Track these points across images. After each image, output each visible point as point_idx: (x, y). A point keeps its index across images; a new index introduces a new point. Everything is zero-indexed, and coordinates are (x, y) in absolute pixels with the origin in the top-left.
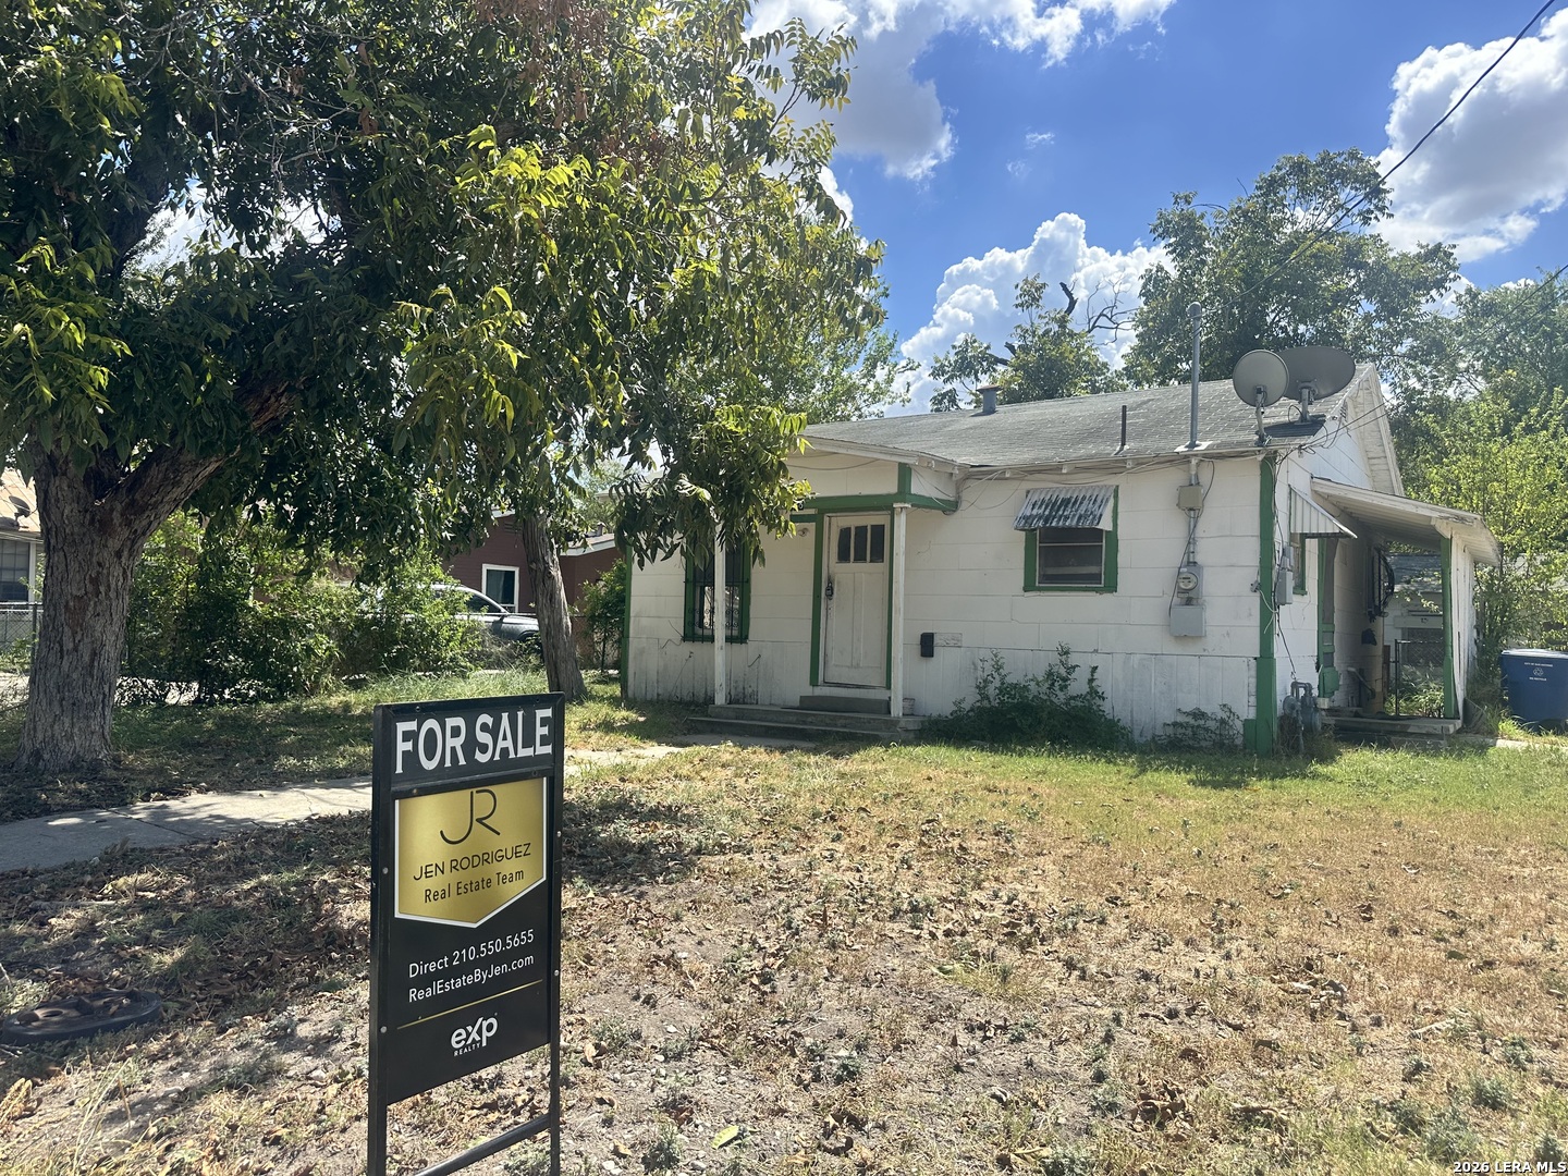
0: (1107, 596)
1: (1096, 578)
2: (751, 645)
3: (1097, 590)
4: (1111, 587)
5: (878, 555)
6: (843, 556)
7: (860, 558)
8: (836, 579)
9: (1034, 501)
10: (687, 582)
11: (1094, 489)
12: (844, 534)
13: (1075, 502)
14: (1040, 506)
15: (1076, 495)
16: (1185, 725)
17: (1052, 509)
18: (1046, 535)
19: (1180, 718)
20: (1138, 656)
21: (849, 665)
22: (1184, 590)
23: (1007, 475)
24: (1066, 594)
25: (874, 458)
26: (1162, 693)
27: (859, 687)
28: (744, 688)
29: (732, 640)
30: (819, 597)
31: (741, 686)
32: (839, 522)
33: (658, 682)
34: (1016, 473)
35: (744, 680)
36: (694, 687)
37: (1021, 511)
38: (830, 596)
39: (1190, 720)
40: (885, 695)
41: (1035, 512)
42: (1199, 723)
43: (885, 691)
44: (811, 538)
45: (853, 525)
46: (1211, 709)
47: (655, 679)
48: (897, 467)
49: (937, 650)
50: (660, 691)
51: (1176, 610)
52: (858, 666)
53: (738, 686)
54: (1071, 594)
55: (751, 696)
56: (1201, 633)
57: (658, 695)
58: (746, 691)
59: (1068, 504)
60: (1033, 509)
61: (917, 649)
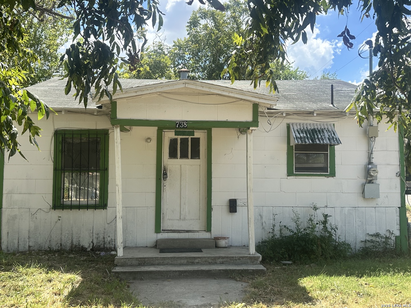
0: (331, 179)
1: (324, 169)
2: (109, 209)
3: (325, 176)
4: (333, 174)
5: (196, 155)
6: (173, 155)
7: (184, 156)
8: (169, 168)
9: (296, 128)
10: (55, 169)
11: (323, 124)
12: (173, 143)
13: (319, 131)
14: (302, 132)
15: (316, 127)
16: (372, 241)
17: (310, 134)
18: (298, 147)
19: (369, 238)
20: (347, 209)
21: (178, 218)
22: (372, 176)
23: (284, 115)
24: (310, 177)
25: (241, 99)
26: (359, 226)
27: (188, 231)
28: (104, 238)
29: (95, 207)
30: (160, 179)
31: (102, 237)
32: (169, 135)
33: (29, 238)
34: (288, 114)
35: (104, 233)
36: (61, 240)
37: (293, 134)
38: (165, 178)
39: (374, 238)
40: (205, 235)
41: (302, 135)
42: (378, 239)
43: (204, 233)
44: (154, 144)
45: (179, 137)
46: (383, 233)
47: (27, 236)
48: (252, 106)
49: (238, 208)
50: (31, 244)
51: (368, 186)
52: (184, 219)
53: (99, 237)
54: (313, 177)
55: (109, 243)
56: (378, 196)
57: (29, 247)
58: (106, 239)
59: (316, 132)
60: (299, 134)
61: (226, 208)
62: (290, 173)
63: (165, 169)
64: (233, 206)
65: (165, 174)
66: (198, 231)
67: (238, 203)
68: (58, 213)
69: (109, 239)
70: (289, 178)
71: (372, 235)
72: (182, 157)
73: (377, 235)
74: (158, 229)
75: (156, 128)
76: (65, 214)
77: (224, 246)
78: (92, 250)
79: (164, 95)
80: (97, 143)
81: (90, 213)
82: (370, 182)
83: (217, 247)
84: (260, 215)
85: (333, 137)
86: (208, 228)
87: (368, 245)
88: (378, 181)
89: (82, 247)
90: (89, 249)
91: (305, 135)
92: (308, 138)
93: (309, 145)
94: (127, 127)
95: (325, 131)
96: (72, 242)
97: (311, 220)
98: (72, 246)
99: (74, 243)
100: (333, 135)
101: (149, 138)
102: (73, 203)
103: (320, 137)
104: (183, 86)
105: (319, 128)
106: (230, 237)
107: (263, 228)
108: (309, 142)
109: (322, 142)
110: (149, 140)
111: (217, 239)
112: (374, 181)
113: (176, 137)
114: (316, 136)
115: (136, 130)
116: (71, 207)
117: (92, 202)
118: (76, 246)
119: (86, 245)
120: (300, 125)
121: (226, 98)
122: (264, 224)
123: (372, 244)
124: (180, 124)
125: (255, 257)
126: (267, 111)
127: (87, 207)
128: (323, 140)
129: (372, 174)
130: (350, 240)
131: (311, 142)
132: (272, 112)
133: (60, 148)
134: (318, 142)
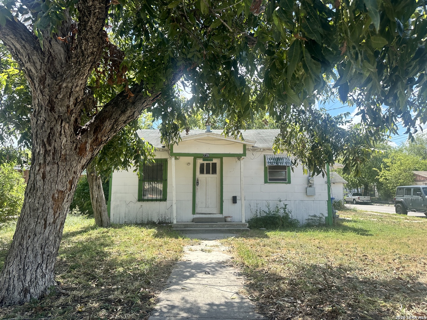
0: (288, 185)
1: (285, 180)
2: (168, 201)
3: (285, 183)
4: (289, 182)
5: (214, 172)
6: (202, 172)
8: (200, 179)
9: (268, 158)
10: (140, 180)
11: (284, 155)
12: (202, 165)
13: (281, 159)
14: (272, 159)
15: (279, 157)
16: (312, 219)
17: (276, 160)
18: (270, 167)
19: (310, 218)
20: (297, 201)
21: (205, 207)
22: (311, 183)
23: (262, 150)
24: (277, 184)
25: (237, 142)
26: (304, 211)
27: (210, 214)
28: (165, 217)
29: (160, 200)
30: (195, 185)
31: (164, 216)
32: (200, 161)
33: (125, 217)
34: (264, 150)
35: (165, 214)
36: (142, 218)
37: (267, 161)
38: (198, 185)
39: (313, 218)
40: (220, 216)
41: (271, 161)
42: (315, 218)
43: (219, 215)
44: (191, 166)
45: (205, 162)
46: (318, 215)
47: (124, 216)
48: (243, 145)
49: (237, 201)
50: (126, 221)
51: (308, 188)
52: (208, 207)
53: (162, 216)
54: (278, 184)
55: (168, 220)
56: (315, 194)
57: (125, 222)
58: (166, 218)
59: (279, 159)
60: (270, 160)
61: (231, 201)
62: (266, 182)
63: (197, 180)
64: (234, 200)
65: (198, 183)
66: (215, 214)
67: (238, 198)
68: (140, 203)
69: (168, 217)
70: (265, 184)
71: (312, 216)
72: (207, 173)
73: (315, 216)
74: (194, 212)
75: (193, 157)
76: (144, 204)
77: (229, 221)
78: (159, 223)
79: (197, 140)
80: (162, 166)
81: (157, 203)
82: (310, 186)
83: (225, 221)
84: (250, 205)
85: (288, 162)
86: (221, 212)
87: (310, 221)
88: (315, 186)
89: (153, 222)
90: (157, 223)
91: (273, 161)
92: (274, 163)
93: (275, 166)
94: (178, 157)
95: (284, 159)
96: (148, 219)
97: (277, 207)
98: (148, 222)
99: (149, 220)
100: (288, 161)
101: (189, 163)
102: (149, 198)
103: (281, 162)
104: (207, 136)
105: (281, 157)
106: (233, 217)
107: (251, 212)
108: (275, 164)
109: (282, 165)
110: (189, 164)
111: (226, 217)
112: (313, 186)
113: (204, 162)
114: (279, 161)
115: (182, 158)
116: (148, 200)
117: (159, 197)
118: (150, 221)
119: (156, 221)
120: (271, 155)
121: (229, 142)
122: (252, 210)
123: (312, 221)
124: (205, 155)
125: (244, 224)
126: (252, 148)
127: (156, 200)
128: (282, 163)
129: (311, 182)
130: (300, 218)
131: (276, 164)
132: (254, 149)
133: (142, 169)
134: (280, 165)
